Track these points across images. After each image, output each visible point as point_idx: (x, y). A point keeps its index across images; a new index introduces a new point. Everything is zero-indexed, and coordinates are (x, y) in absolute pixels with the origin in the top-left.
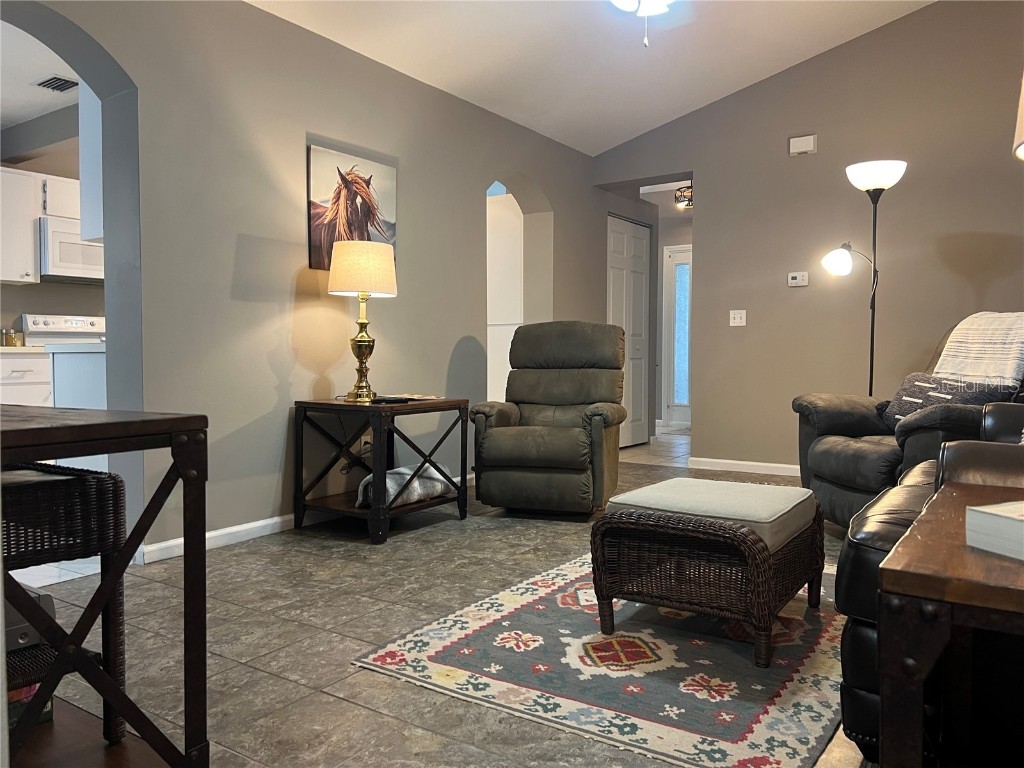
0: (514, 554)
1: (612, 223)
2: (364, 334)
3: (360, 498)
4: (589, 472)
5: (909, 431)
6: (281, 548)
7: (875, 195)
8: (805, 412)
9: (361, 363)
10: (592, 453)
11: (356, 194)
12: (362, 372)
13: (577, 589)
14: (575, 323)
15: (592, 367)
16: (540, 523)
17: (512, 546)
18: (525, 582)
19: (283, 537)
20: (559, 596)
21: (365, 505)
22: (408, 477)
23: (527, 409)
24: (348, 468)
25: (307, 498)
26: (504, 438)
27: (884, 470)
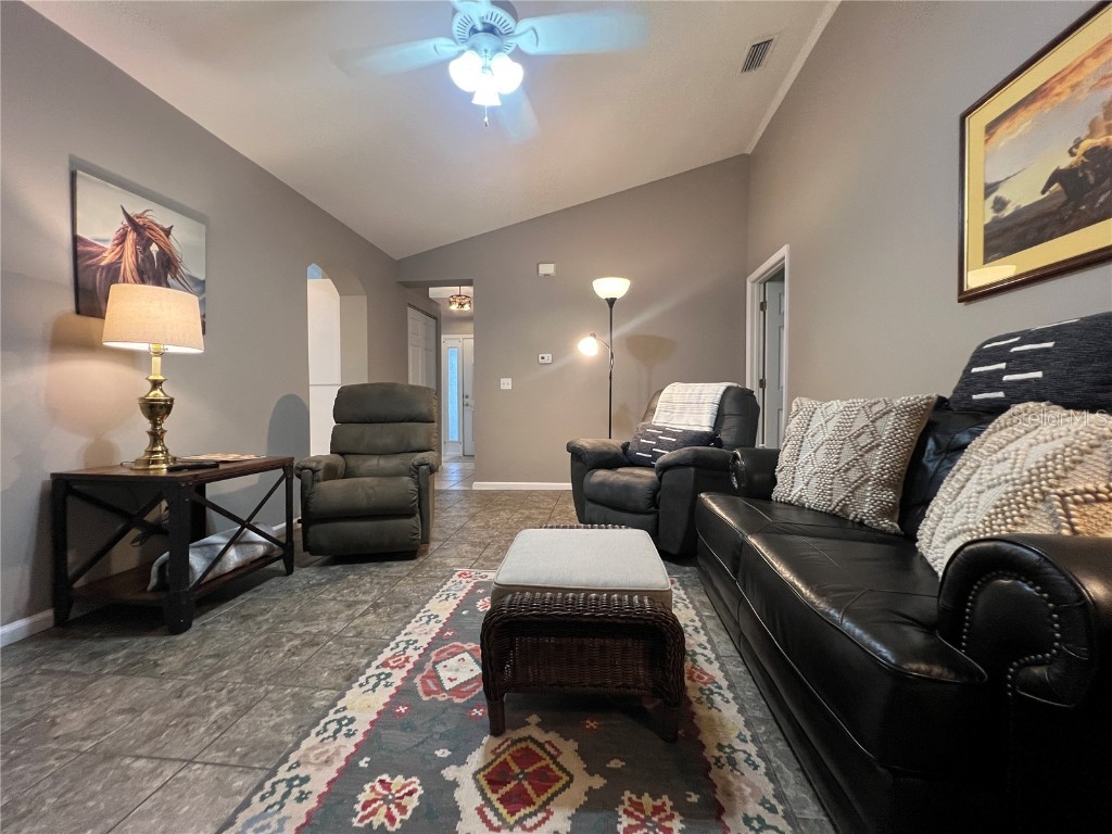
0: (353, 619)
1: (411, 312)
2: (158, 391)
3: (154, 581)
4: (418, 516)
5: (665, 468)
6: (18, 671)
7: (611, 302)
8: (577, 454)
9: (155, 424)
10: (420, 498)
11: (149, 242)
12: (156, 437)
13: (436, 663)
14: (394, 385)
15: (411, 421)
16: (373, 568)
17: (349, 606)
18: (374, 664)
20: (417, 680)
21: (162, 586)
22: (222, 547)
23: (352, 461)
24: (141, 539)
25: (77, 585)
26: (333, 491)
27: (649, 496)
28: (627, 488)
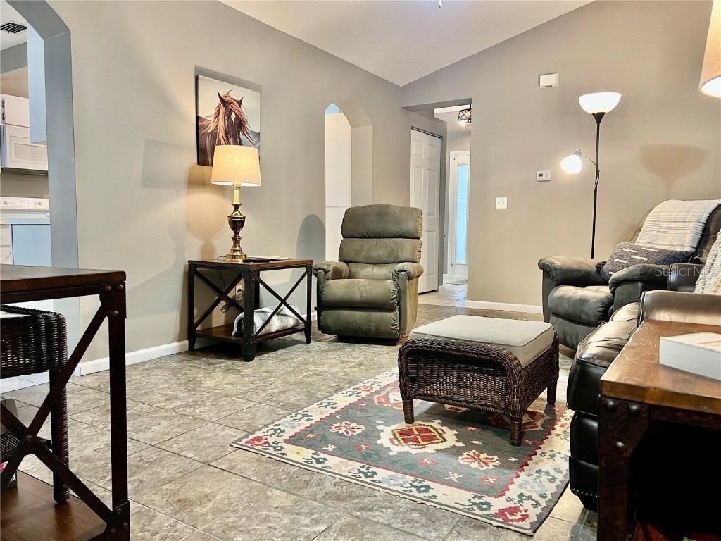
0: (344, 368)
1: (415, 134)
2: (237, 212)
3: (235, 329)
4: (397, 311)
5: (618, 283)
6: (180, 364)
7: (599, 117)
8: (547, 270)
9: (236, 233)
10: (399, 298)
11: (231, 111)
12: (236, 240)
13: (388, 392)
14: (387, 206)
15: (400, 237)
17: (343, 363)
18: (352, 388)
19: (181, 357)
20: (375, 397)
21: (239, 334)
22: (270, 315)
23: (354, 267)
24: (227, 308)
25: (198, 328)
26: (337, 288)
27: (600, 309)
28: (583, 301)
